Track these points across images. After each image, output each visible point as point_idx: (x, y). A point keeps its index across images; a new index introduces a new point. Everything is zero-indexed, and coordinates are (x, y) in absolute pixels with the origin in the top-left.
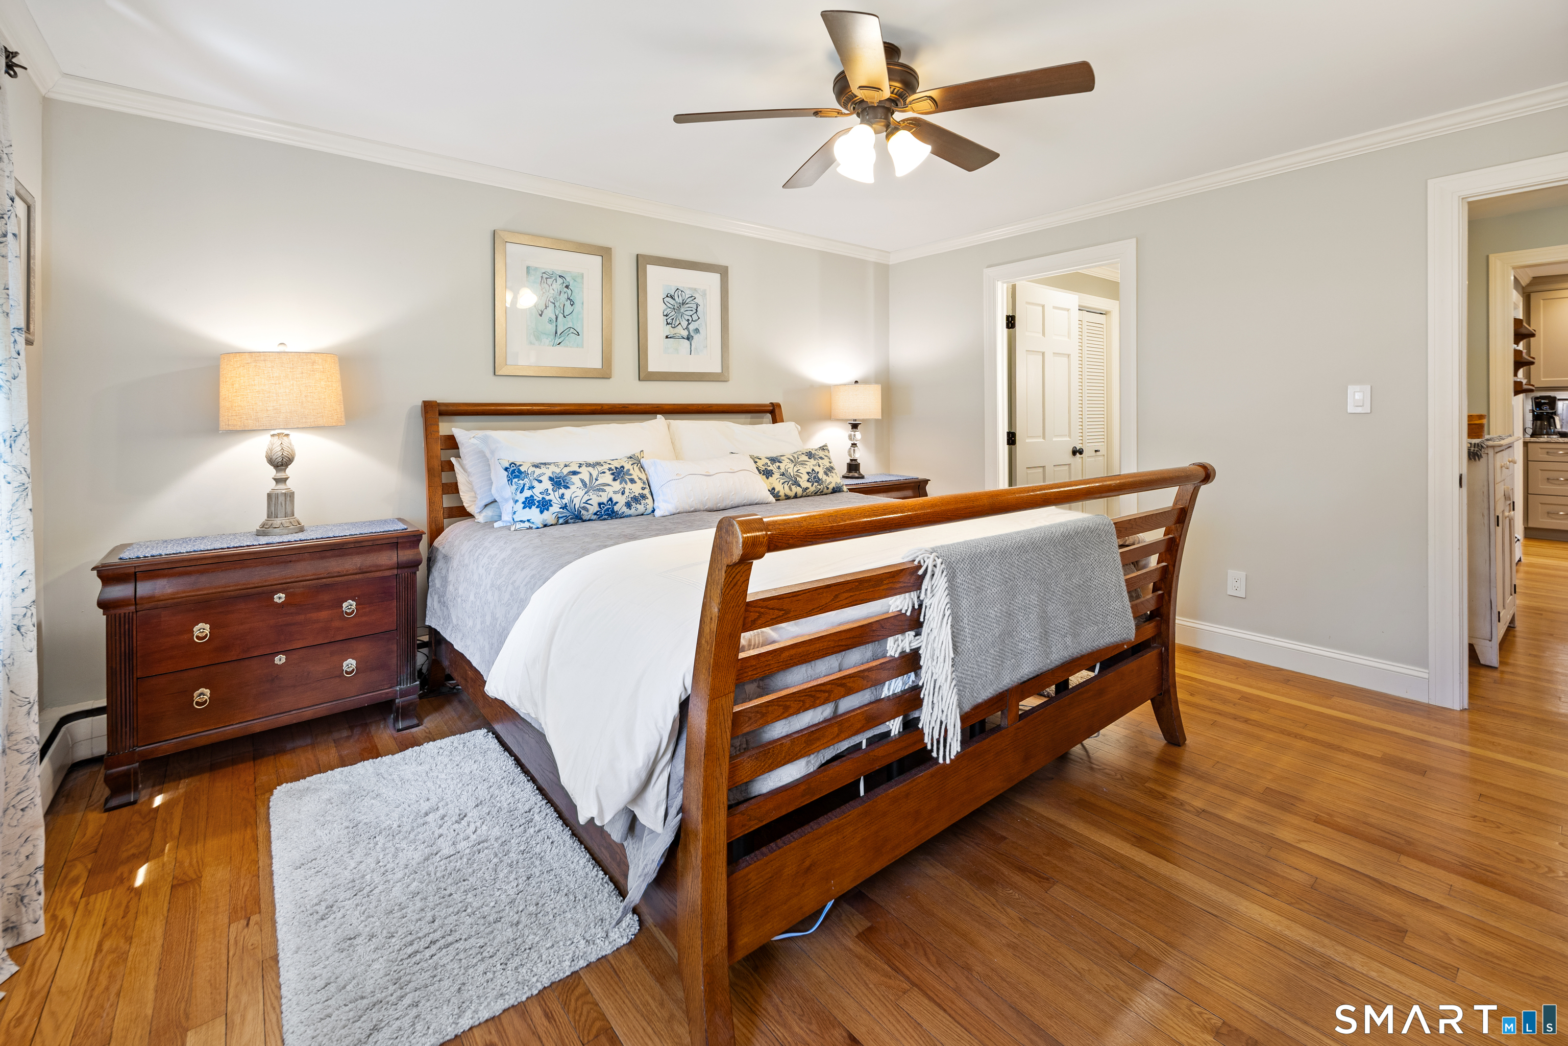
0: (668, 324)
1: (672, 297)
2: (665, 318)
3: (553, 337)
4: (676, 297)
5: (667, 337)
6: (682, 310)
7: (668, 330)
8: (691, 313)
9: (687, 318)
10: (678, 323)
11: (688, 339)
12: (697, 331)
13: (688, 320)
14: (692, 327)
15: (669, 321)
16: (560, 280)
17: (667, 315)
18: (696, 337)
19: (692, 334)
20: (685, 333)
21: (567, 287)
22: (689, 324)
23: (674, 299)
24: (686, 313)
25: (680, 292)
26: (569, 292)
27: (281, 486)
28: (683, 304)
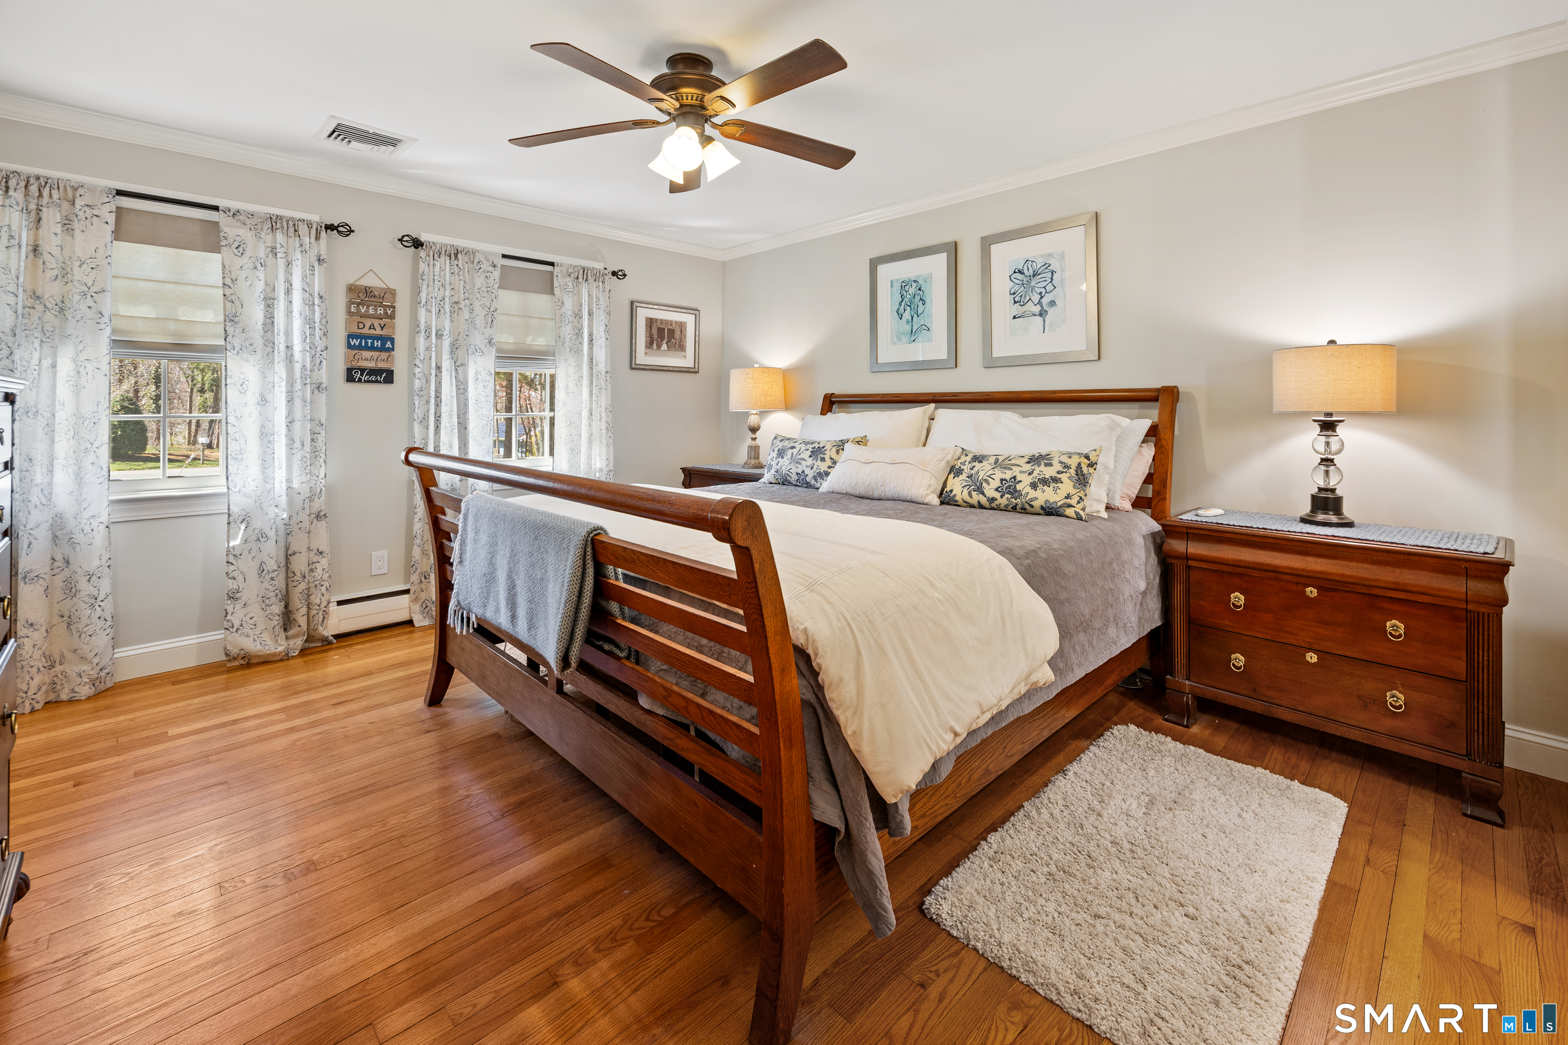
0: (1015, 302)
1: (1020, 272)
2: (1013, 296)
3: (909, 336)
4: (1025, 271)
5: (1014, 317)
6: (1033, 283)
7: (1016, 309)
8: (1044, 284)
9: (1039, 290)
10: (1028, 298)
11: (1041, 315)
12: (1052, 303)
13: (1041, 293)
14: (1045, 301)
15: (1016, 299)
16: (914, 285)
17: (1014, 294)
18: (1051, 312)
19: (1046, 308)
20: (1037, 309)
21: (920, 289)
22: (1042, 297)
23: (1023, 274)
24: (1038, 285)
25: (1030, 263)
26: (921, 293)
27: (753, 442)
28: (1034, 275)
